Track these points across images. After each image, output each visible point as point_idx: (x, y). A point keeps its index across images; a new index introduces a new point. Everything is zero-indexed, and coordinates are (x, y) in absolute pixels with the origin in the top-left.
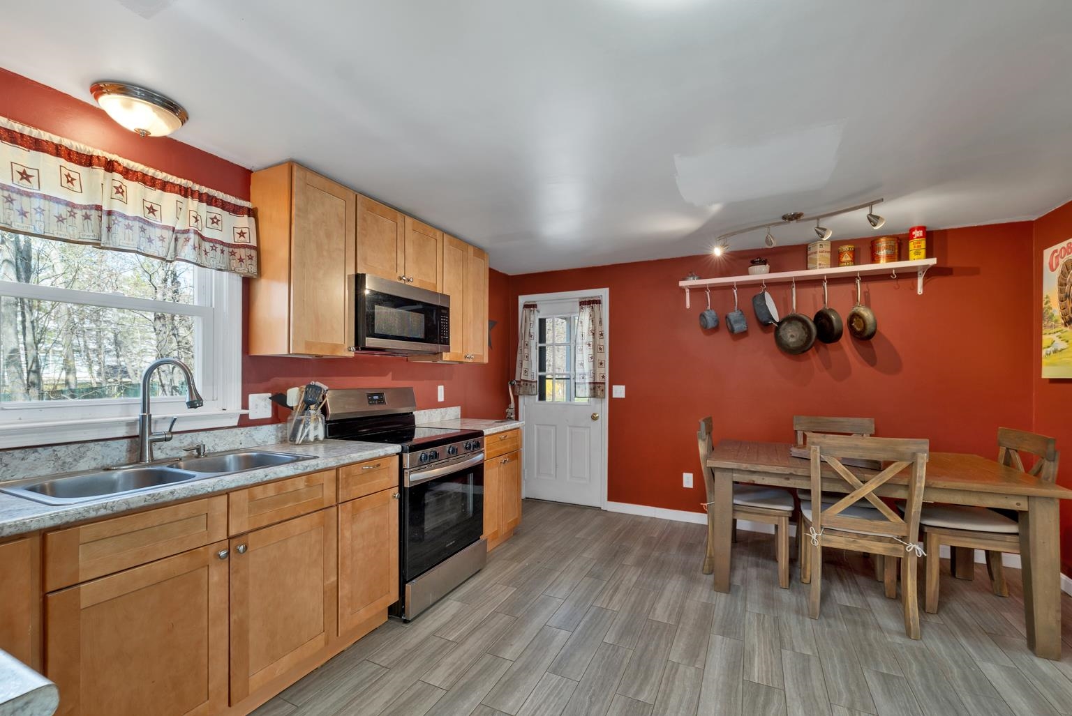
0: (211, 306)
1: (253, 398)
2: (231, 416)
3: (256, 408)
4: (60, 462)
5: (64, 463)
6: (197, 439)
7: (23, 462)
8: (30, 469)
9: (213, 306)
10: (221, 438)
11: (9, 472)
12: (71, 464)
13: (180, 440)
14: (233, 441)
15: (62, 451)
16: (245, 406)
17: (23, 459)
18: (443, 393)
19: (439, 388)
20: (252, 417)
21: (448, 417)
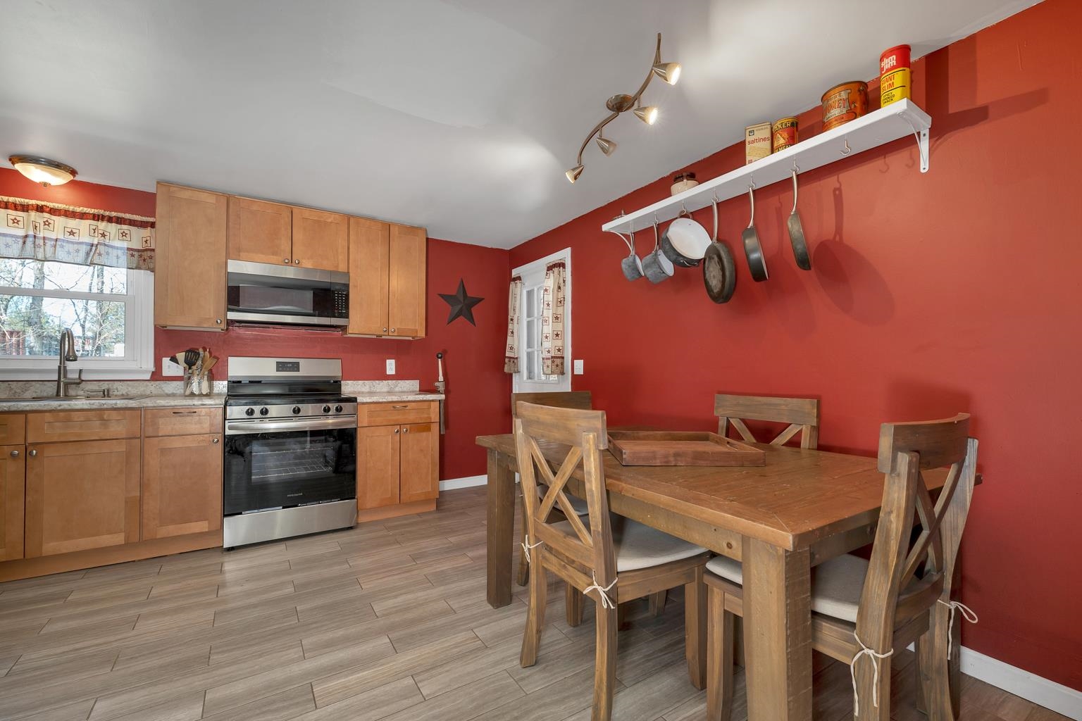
1: (166, 360)
2: (146, 372)
3: (169, 368)
5: (16, 392)
14: (144, 390)
15: (14, 385)
16: (157, 366)
18: (394, 367)
19: (388, 362)
20: (164, 374)
21: (400, 390)
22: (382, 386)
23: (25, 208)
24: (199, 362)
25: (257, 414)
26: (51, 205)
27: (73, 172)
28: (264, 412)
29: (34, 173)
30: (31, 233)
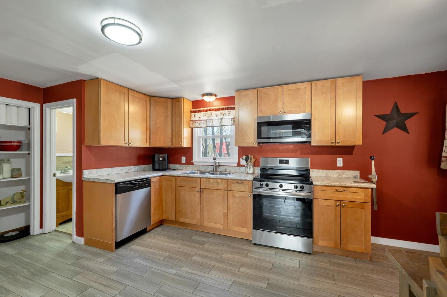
10: (232, 168)
18: (342, 162)
19: (338, 159)
20: (241, 164)
21: (346, 176)
22: (334, 174)
23: (206, 111)
24: (249, 160)
25: (264, 186)
26: (212, 108)
27: (216, 96)
28: (267, 185)
29: (207, 99)
30: (208, 118)
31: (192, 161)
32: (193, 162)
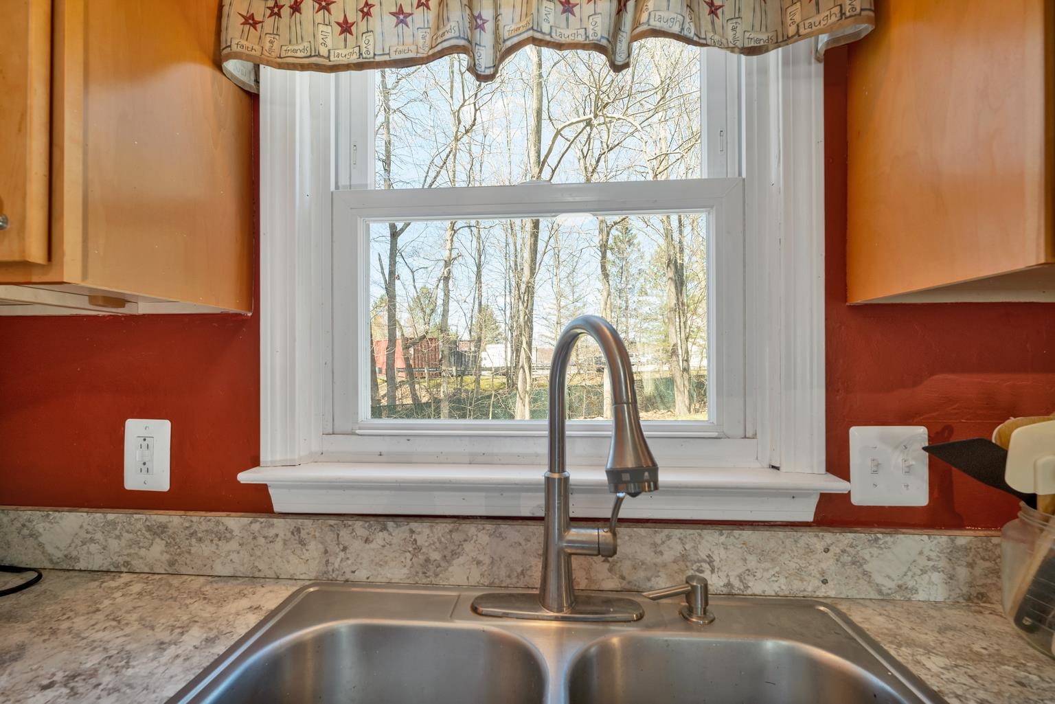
0: (740, 174)
1: (860, 437)
2: (793, 494)
3: (875, 472)
4: (422, 557)
6: (695, 548)
7: (367, 546)
8: (377, 564)
9: (744, 175)
10: (763, 555)
11: (349, 562)
12: (439, 566)
13: (655, 545)
14: (800, 569)
16: (838, 463)
17: (367, 541)
31: (245, 477)
32: (261, 490)
